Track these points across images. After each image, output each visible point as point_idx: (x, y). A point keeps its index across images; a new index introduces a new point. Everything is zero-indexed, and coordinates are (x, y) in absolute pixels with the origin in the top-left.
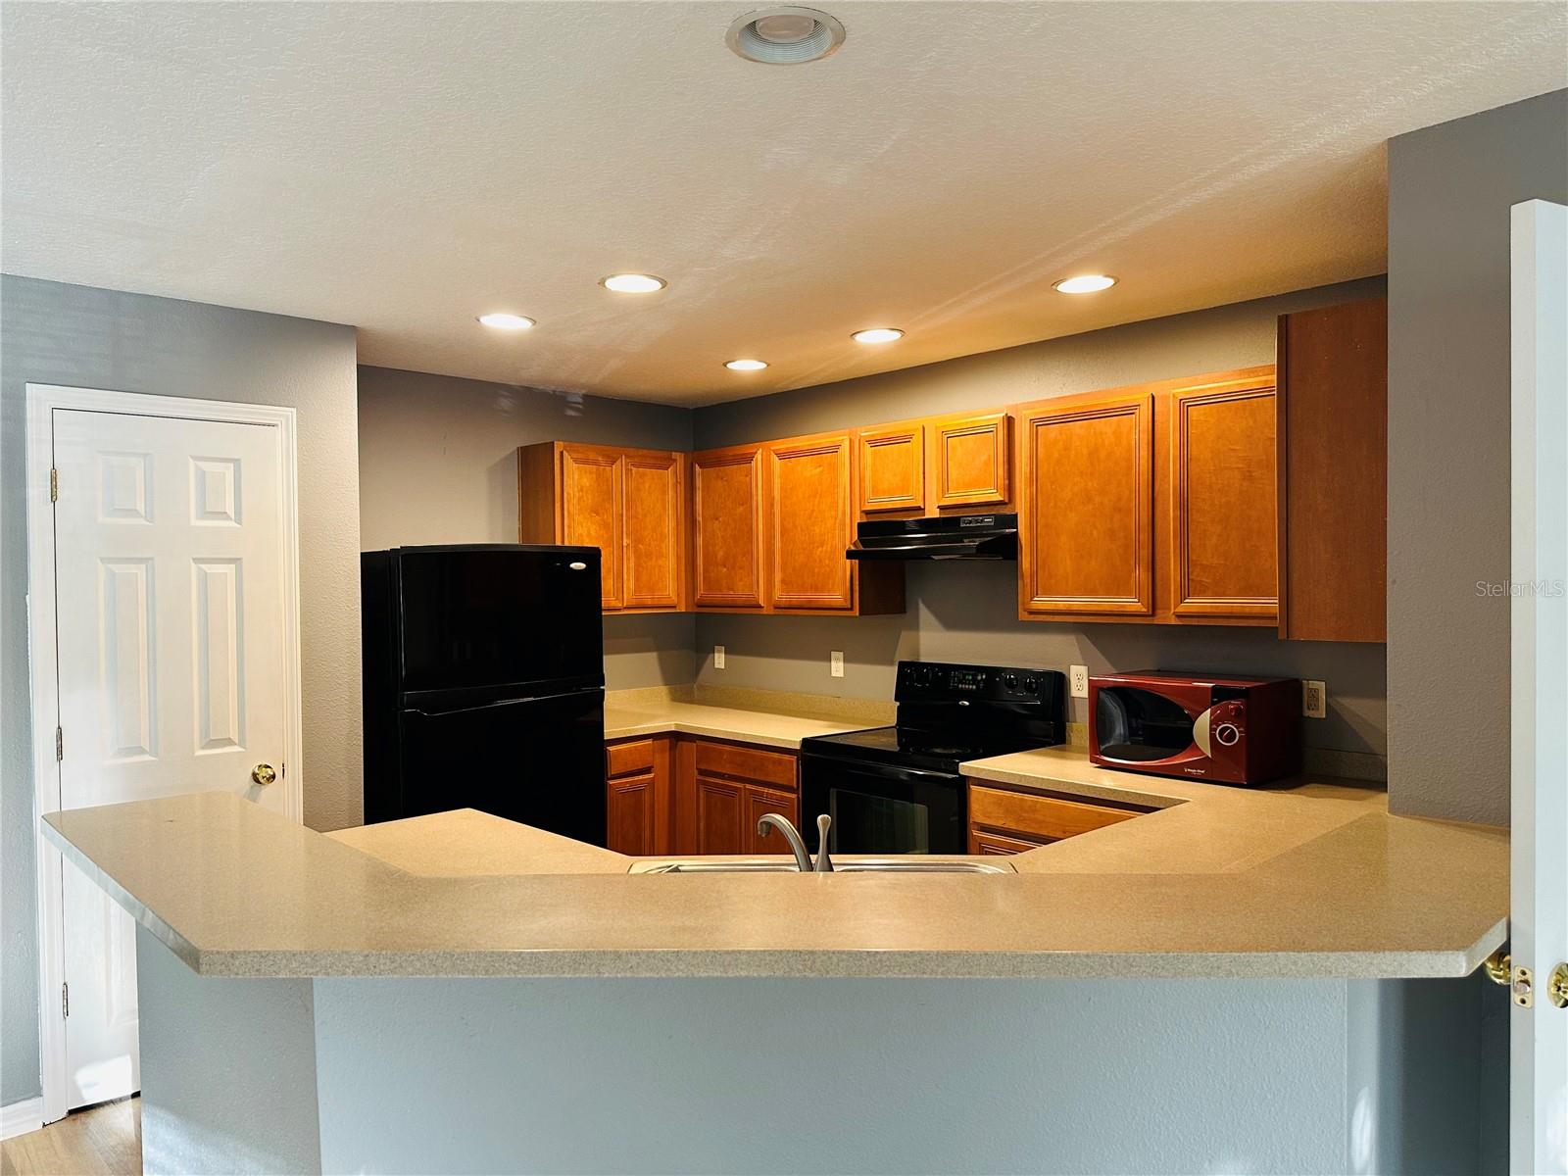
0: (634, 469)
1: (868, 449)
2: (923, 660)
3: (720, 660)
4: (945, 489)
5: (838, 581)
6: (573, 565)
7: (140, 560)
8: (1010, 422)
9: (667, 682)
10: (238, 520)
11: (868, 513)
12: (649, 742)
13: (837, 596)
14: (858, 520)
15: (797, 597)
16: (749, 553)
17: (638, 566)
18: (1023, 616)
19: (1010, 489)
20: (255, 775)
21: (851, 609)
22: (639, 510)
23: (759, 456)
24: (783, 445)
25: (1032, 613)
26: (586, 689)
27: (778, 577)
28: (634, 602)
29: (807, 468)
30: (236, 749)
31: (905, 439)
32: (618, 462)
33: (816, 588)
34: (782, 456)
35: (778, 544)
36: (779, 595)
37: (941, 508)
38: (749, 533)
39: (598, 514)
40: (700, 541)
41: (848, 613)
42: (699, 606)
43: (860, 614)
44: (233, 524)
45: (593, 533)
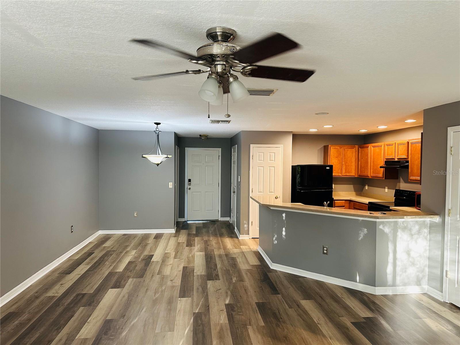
0: (346, 149)
1: (386, 147)
2: (401, 189)
3: (367, 187)
4: (398, 155)
5: (381, 173)
6: (327, 168)
7: (262, 167)
8: (408, 143)
9: (355, 191)
10: (275, 161)
11: (386, 159)
12: (344, 201)
13: (381, 175)
14: (385, 160)
15: (374, 175)
16: (367, 166)
17: (346, 168)
19: (408, 156)
20: (276, 197)
21: (383, 178)
22: (347, 157)
23: (369, 147)
24: (373, 144)
25: (411, 180)
26: (331, 190)
27: (372, 171)
28: (344, 175)
29: (377, 150)
30: (273, 193)
31: (392, 145)
32: (342, 148)
33: (378, 173)
34: (374, 147)
35: (372, 165)
36: (372, 175)
37: (398, 159)
38: (367, 162)
39: (337, 158)
40: (360, 163)
42: (359, 176)
43: (385, 179)
45: (336, 162)
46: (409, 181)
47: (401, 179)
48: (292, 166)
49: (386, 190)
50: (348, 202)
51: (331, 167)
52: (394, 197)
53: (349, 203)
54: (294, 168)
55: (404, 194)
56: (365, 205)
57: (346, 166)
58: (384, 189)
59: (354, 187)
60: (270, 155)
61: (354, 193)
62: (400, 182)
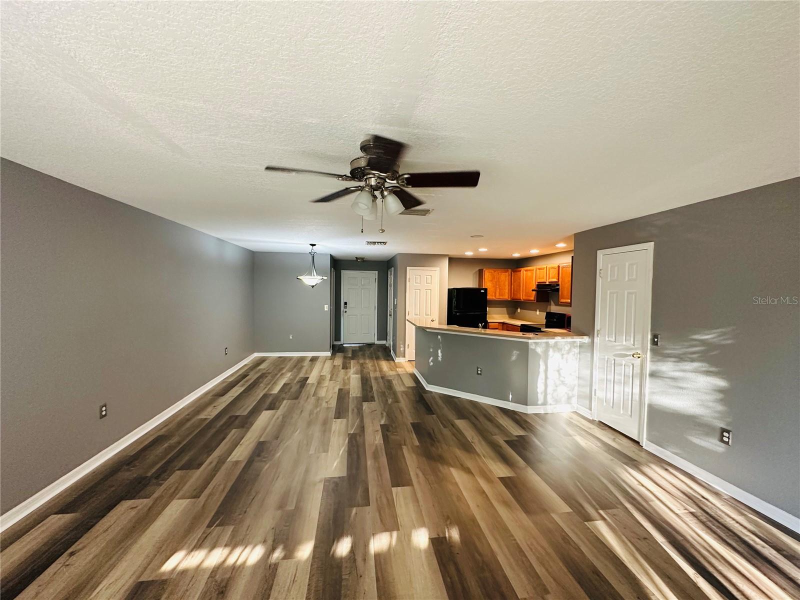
0: (500, 273)
1: (538, 270)
2: (552, 312)
3: (519, 310)
4: (549, 279)
5: (533, 296)
6: (482, 291)
7: (418, 289)
8: (559, 266)
9: (508, 314)
11: (538, 282)
12: (498, 323)
13: (533, 298)
14: (537, 284)
15: (527, 298)
16: (520, 289)
17: (500, 291)
19: (559, 279)
20: (432, 321)
21: (535, 301)
22: (500, 280)
23: (522, 271)
24: (526, 268)
26: (485, 313)
27: (524, 294)
28: (498, 298)
29: (529, 273)
30: (430, 316)
31: (543, 269)
32: (496, 272)
33: (530, 297)
34: (526, 271)
35: (524, 288)
36: (524, 298)
37: (549, 282)
38: (520, 286)
39: (491, 281)
40: (512, 287)
42: (512, 299)
43: (537, 301)
44: (430, 285)
45: (490, 285)
46: (560, 303)
47: (552, 302)
48: (448, 289)
49: (538, 313)
50: (501, 324)
51: (486, 290)
52: (545, 319)
53: (503, 326)
54: (450, 291)
55: (555, 316)
56: (517, 327)
57: (500, 289)
58: (536, 312)
59: (507, 310)
60: (427, 278)
61: (507, 316)
62: (550, 305)
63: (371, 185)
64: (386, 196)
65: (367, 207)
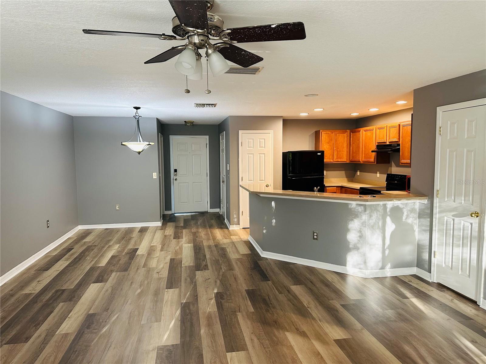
0: (337, 134)
1: (378, 130)
2: (392, 173)
3: (358, 173)
4: (389, 139)
5: (372, 157)
6: (318, 154)
7: (252, 154)
8: (399, 125)
9: (347, 178)
10: (265, 148)
11: (378, 143)
12: (336, 187)
13: (372, 160)
14: (377, 144)
15: (366, 160)
16: (359, 151)
17: (337, 153)
18: (400, 164)
19: (399, 139)
20: (266, 186)
21: (375, 162)
22: (338, 142)
23: (361, 131)
24: (365, 128)
25: (402, 163)
26: (322, 176)
27: (363, 155)
28: (336, 161)
29: (369, 133)
30: (264, 181)
31: (384, 128)
32: (334, 133)
33: (369, 158)
34: (365, 131)
35: (363, 149)
36: (363, 159)
37: (389, 142)
38: (359, 147)
39: (329, 143)
40: (351, 148)
41: (374, 163)
42: (351, 162)
43: (377, 163)
44: (264, 148)
45: (327, 147)
47: (393, 163)
48: (283, 152)
49: (378, 175)
50: (340, 188)
51: (323, 152)
52: (386, 181)
53: (341, 189)
54: (285, 155)
55: (396, 178)
56: (356, 190)
57: (337, 151)
58: (376, 174)
59: (345, 173)
60: (260, 141)
61: (346, 179)
62: (391, 166)
63: (195, 43)
64: (210, 54)
65: (191, 67)
